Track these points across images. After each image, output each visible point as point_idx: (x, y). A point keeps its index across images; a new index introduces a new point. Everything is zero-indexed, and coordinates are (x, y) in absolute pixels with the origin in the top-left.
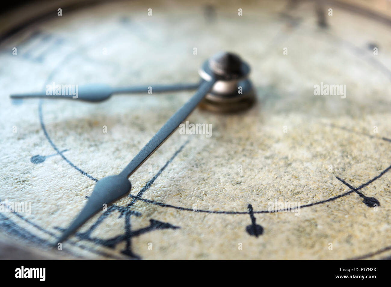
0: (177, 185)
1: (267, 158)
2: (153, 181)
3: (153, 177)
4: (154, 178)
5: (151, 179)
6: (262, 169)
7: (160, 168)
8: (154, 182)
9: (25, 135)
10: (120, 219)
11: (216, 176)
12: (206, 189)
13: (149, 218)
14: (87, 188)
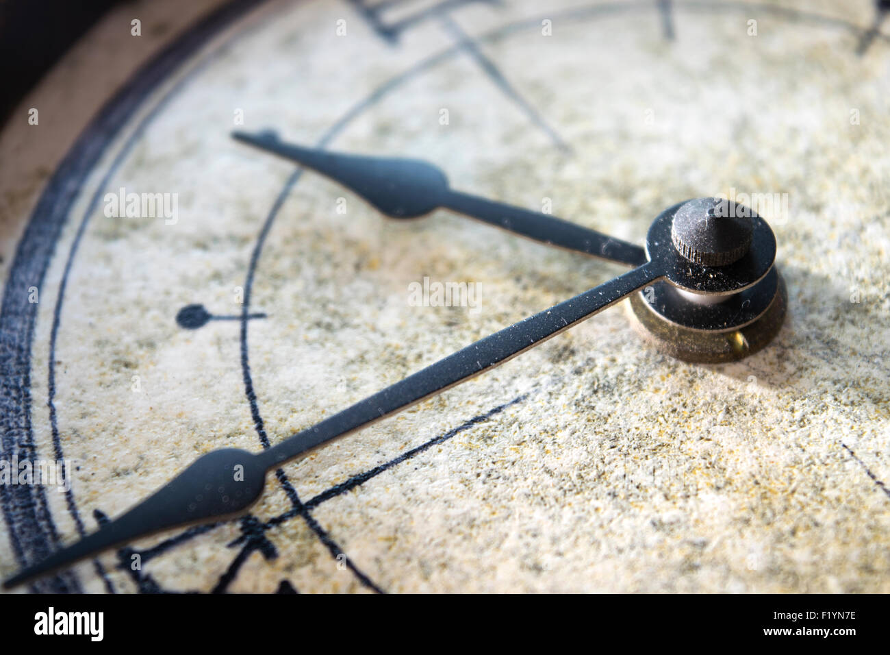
0: (405, 512)
1: (657, 525)
2: (365, 480)
3: (376, 466)
4: (376, 471)
5: (365, 472)
6: (620, 551)
7: (406, 450)
8: (366, 483)
9: (216, 239)
10: (228, 551)
11: (503, 527)
12: (457, 553)
13: (283, 576)
14: (228, 436)
